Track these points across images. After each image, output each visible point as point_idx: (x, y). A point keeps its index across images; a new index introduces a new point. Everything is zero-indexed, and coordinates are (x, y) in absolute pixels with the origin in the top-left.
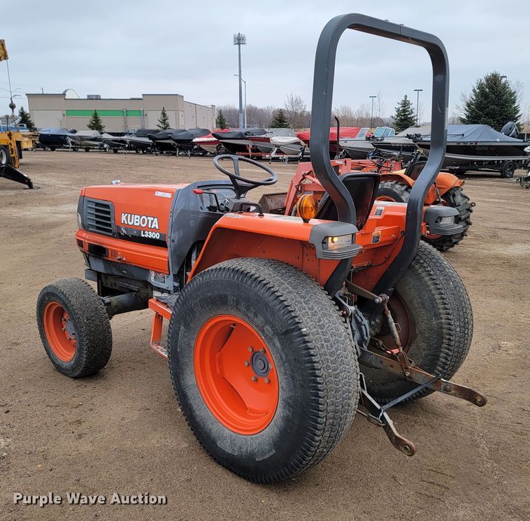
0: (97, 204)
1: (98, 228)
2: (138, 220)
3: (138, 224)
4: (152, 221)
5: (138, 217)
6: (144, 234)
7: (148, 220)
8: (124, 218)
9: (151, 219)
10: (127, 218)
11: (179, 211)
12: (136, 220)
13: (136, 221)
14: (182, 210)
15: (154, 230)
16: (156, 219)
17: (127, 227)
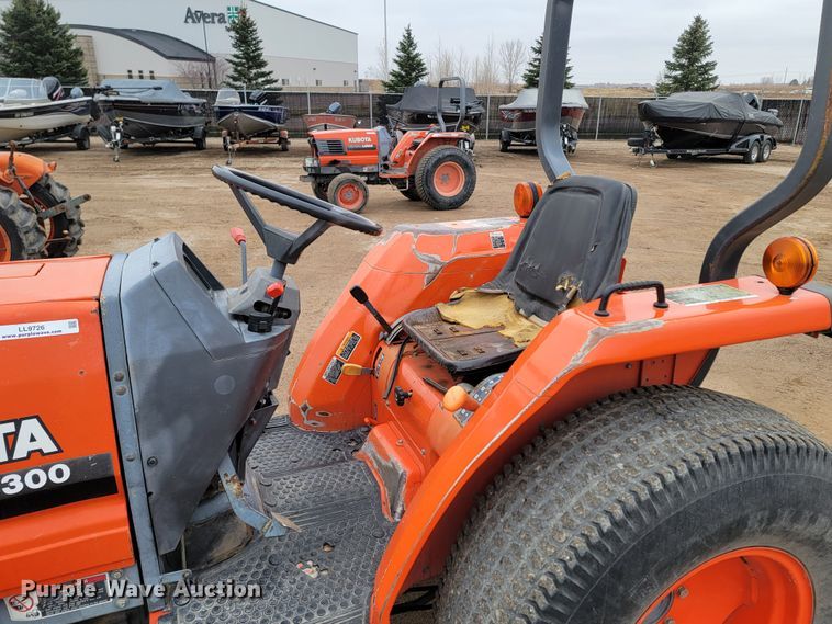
4: (9, 435)
15: (31, 462)
16: (28, 423)
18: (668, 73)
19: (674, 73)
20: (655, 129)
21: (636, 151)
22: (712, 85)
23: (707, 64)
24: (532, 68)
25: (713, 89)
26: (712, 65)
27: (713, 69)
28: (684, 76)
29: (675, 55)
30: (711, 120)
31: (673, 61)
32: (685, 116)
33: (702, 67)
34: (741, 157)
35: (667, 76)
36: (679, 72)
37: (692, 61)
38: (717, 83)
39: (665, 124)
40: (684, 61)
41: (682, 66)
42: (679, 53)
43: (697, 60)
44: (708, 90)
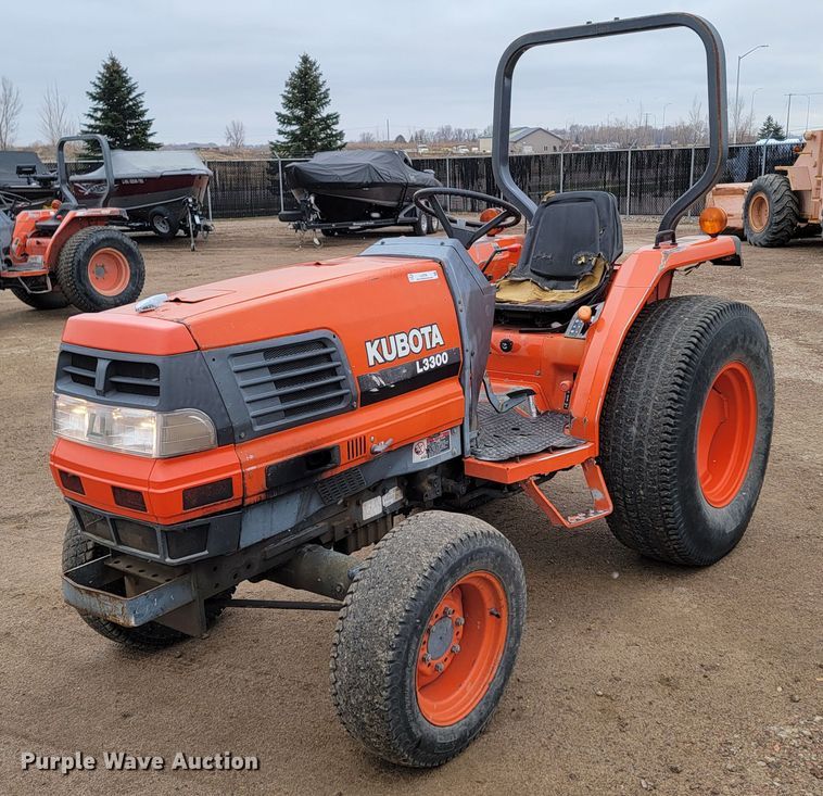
0: (268, 352)
1: (289, 412)
2: (405, 344)
3: (406, 352)
4: (430, 333)
5: (403, 336)
6: (422, 365)
7: (423, 335)
8: (372, 351)
9: (426, 330)
10: (379, 349)
11: (467, 297)
12: (400, 345)
13: (402, 346)
14: (471, 293)
15: (437, 349)
16: (435, 327)
17: (384, 368)
18: (280, 127)
19: (289, 129)
20: (312, 199)
21: (297, 228)
22: (339, 143)
23: (328, 117)
24: (92, 122)
25: (341, 148)
26: (334, 118)
27: (337, 123)
28: (305, 132)
29: (286, 106)
30: (372, 185)
31: (285, 112)
32: (344, 180)
33: (323, 119)
34: (411, 228)
35: (280, 132)
36: (296, 127)
37: (310, 112)
38: (345, 140)
39: (321, 192)
40: (299, 112)
41: (298, 120)
42: (290, 102)
43: (314, 111)
44: (334, 149)
